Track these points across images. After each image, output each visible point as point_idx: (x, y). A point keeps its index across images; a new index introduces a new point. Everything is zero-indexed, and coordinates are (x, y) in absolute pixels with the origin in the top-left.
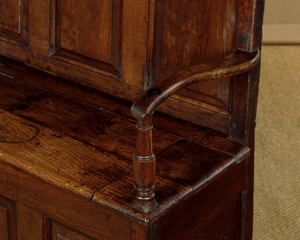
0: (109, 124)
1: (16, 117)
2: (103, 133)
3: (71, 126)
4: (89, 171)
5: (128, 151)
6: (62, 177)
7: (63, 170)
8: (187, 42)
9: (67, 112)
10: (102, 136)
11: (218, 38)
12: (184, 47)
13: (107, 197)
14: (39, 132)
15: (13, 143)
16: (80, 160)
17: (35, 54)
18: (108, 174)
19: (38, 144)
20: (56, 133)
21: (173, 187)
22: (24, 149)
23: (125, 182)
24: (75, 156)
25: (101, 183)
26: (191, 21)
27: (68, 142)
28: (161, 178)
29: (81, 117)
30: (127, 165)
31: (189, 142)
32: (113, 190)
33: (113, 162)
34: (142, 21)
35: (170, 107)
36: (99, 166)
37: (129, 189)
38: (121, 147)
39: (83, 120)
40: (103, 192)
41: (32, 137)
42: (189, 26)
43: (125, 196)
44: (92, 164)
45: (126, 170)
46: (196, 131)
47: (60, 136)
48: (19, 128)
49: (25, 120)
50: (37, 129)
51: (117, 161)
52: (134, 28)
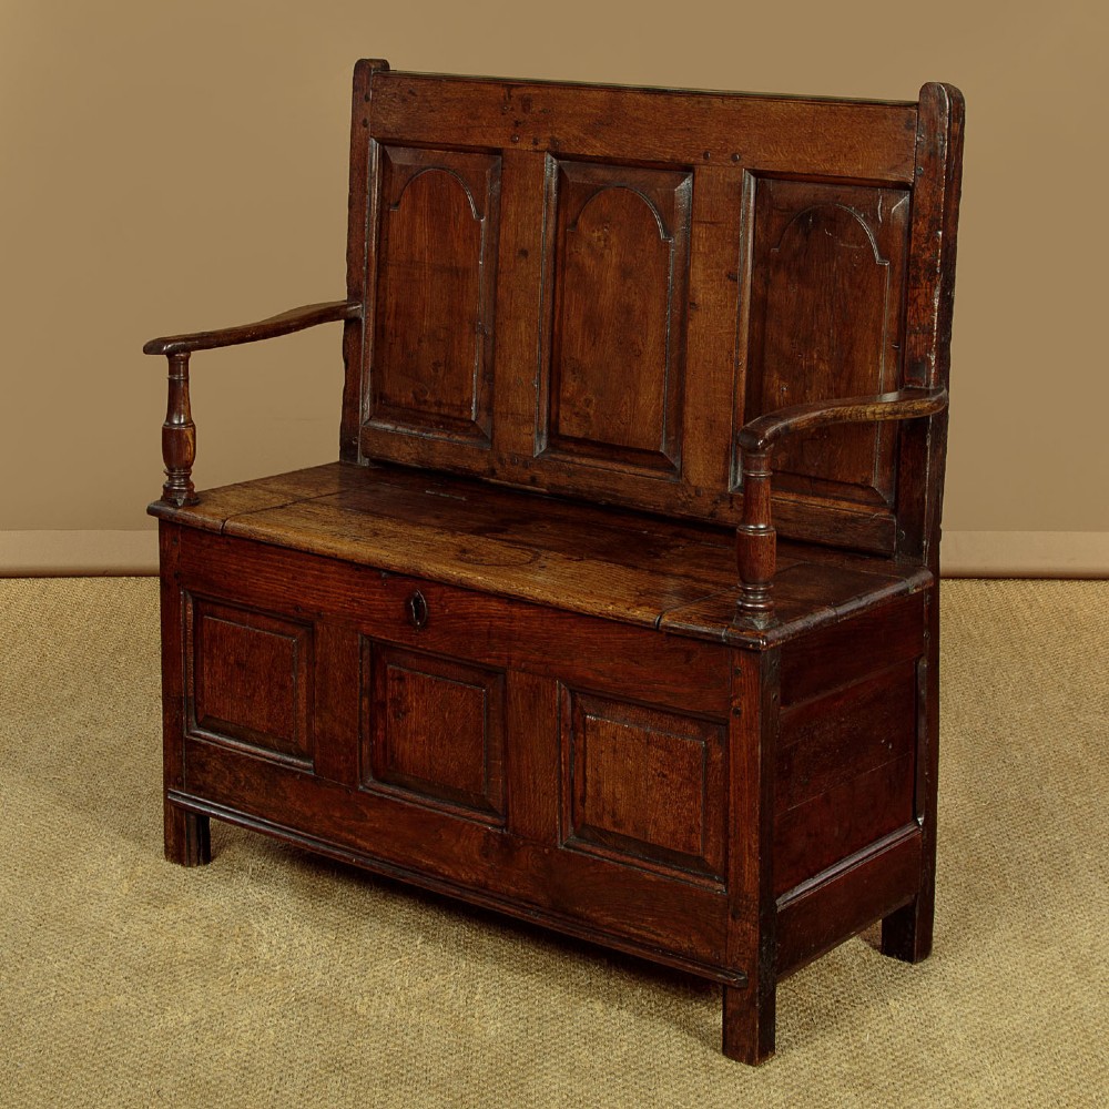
1: (489, 540)
2: (658, 557)
3: (597, 550)
4: (647, 593)
5: (710, 575)
10: (658, 560)
13: (686, 617)
14: (540, 555)
15: (498, 565)
16: (627, 583)
17: (505, 456)
18: (682, 596)
19: (543, 567)
20: (571, 556)
22: (520, 572)
23: (715, 603)
25: (674, 604)
26: (819, 348)
27: (597, 565)
29: (611, 541)
30: (713, 588)
32: (697, 610)
33: (687, 585)
34: (725, 359)
37: (724, 609)
38: (695, 571)
39: (617, 544)
40: (680, 613)
41: (528, 560)
42: (816, 356)
43: (719, 615)
45: (712, 593)
47: (580, 560)
48: (500, 551)
49: (508, 544)
50: (536, 553)
51: (694, 583)
52: (709, 374)
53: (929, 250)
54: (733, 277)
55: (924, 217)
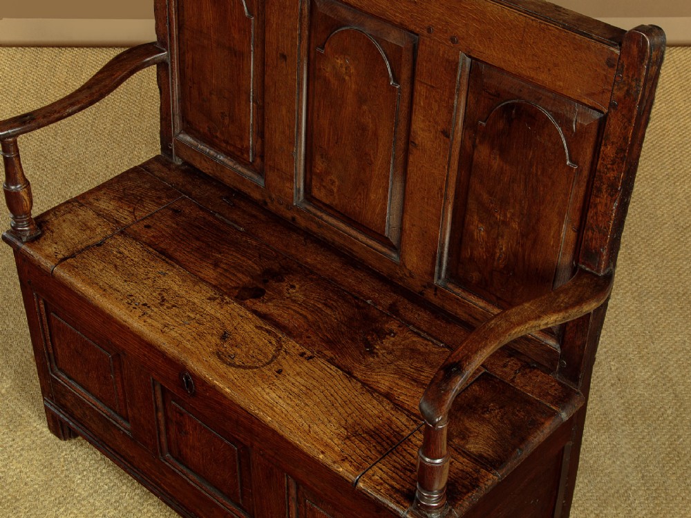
0: (382, 334)
1: (248, 313)
2: (372, 353)
3: (327, 336)
4: (354, 432)
5: (408, 394)
6: (314, 443)
7: (315, 427)
8: (502, 237)
9: (320, 306)
10: (371, 359)
11: (552, 243)
12: (498, 242)
13: (377, 487)
14: (281, 346)
15: (245, 368)
16: (341, 409)
17: (274, 196)
18: (380, 440)
19: (279, 372)
20: (305, 350)
21: (471, 472)
22: (260, 382)
23: (404, 457)
24: (332, 398)
25: (370, 458)
26: (512, 211)
27: (322, 370)
28: (455, 454)
29: (340, 318)
30: (407, 423)
31: (495, 380)
32: (387, 474)
33: (387, 415)
34: (436, 192)
35: (470, 315)
36: (366, 422)
37: (408, 473)
38: (397, 384)
39: (344, 325)
40: (373, 478)
41: (271, 356)
42: (508, 216)
43: (403, 486)
44: (357, 418)
45: (404, 434)
46: (507, 357)
47: (311, 357)
48: (252, 336)
49: (261, 321)
50: (279, 341)
51: (393, 412)
52: (424, 198)
53: (614, 171)
54: (446, 133)
55: (613, 143)
